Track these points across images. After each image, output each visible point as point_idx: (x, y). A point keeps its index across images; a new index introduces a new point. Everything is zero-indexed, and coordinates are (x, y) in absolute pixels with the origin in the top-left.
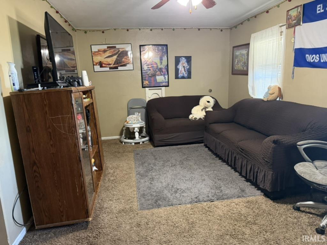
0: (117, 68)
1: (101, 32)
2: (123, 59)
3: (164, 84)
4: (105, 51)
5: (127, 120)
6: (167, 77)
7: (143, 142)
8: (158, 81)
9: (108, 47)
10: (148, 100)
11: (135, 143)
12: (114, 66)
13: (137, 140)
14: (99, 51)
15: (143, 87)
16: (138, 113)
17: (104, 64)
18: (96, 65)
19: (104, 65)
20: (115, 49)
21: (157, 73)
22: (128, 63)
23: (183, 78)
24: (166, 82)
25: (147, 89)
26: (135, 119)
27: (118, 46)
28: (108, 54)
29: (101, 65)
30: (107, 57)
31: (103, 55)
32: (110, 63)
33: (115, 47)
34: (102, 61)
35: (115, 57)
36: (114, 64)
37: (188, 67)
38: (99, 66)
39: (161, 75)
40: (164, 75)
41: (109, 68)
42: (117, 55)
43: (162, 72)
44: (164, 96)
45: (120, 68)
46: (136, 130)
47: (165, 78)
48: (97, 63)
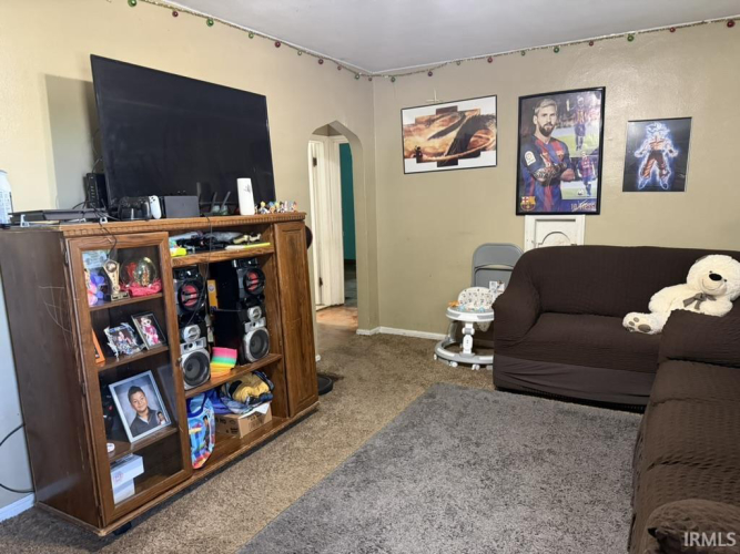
0: (454, 162)
1: (426, 73)
2: (472, 139)
3: (582, 206)
4: (430, 121)
5: (461, 298)
6: (594, 184)
7: (483, 366)
8: (564, 197)
9: (438, 111)
10: (528, 247)
11: (460, 364)
12: (449, 157)
13: (467, 356)
14: (418, 122)
15: (518, 213)
16: (496, 284)
17: (427, 154)
18: (409, 157)
19: (425, 157)
20: (455, 114)
21: (565, 173)
22: (484, 149)
23: (653, 187)
24: (589, 201)
25: (530, 219)
26: (484, 298)
27: (462, 106)
28: (436, 128)
29: (419, 155)
30: (434, 137)
31: (426, 131)
32: (440, 150)
33: (454, 109)
34: (422, 146)
35: (453, 135)
36: (448, 154)
37: (676, 153)
38: (415, 160)
39: (577, 179)
40: (586, 180)
41: (435, 163)
42: (458, 130)
43: (581, 169)
44: (580, 242)
45: (463, 163)
46: (469, 328)
47: (588, 189)
48: (411, 153)
